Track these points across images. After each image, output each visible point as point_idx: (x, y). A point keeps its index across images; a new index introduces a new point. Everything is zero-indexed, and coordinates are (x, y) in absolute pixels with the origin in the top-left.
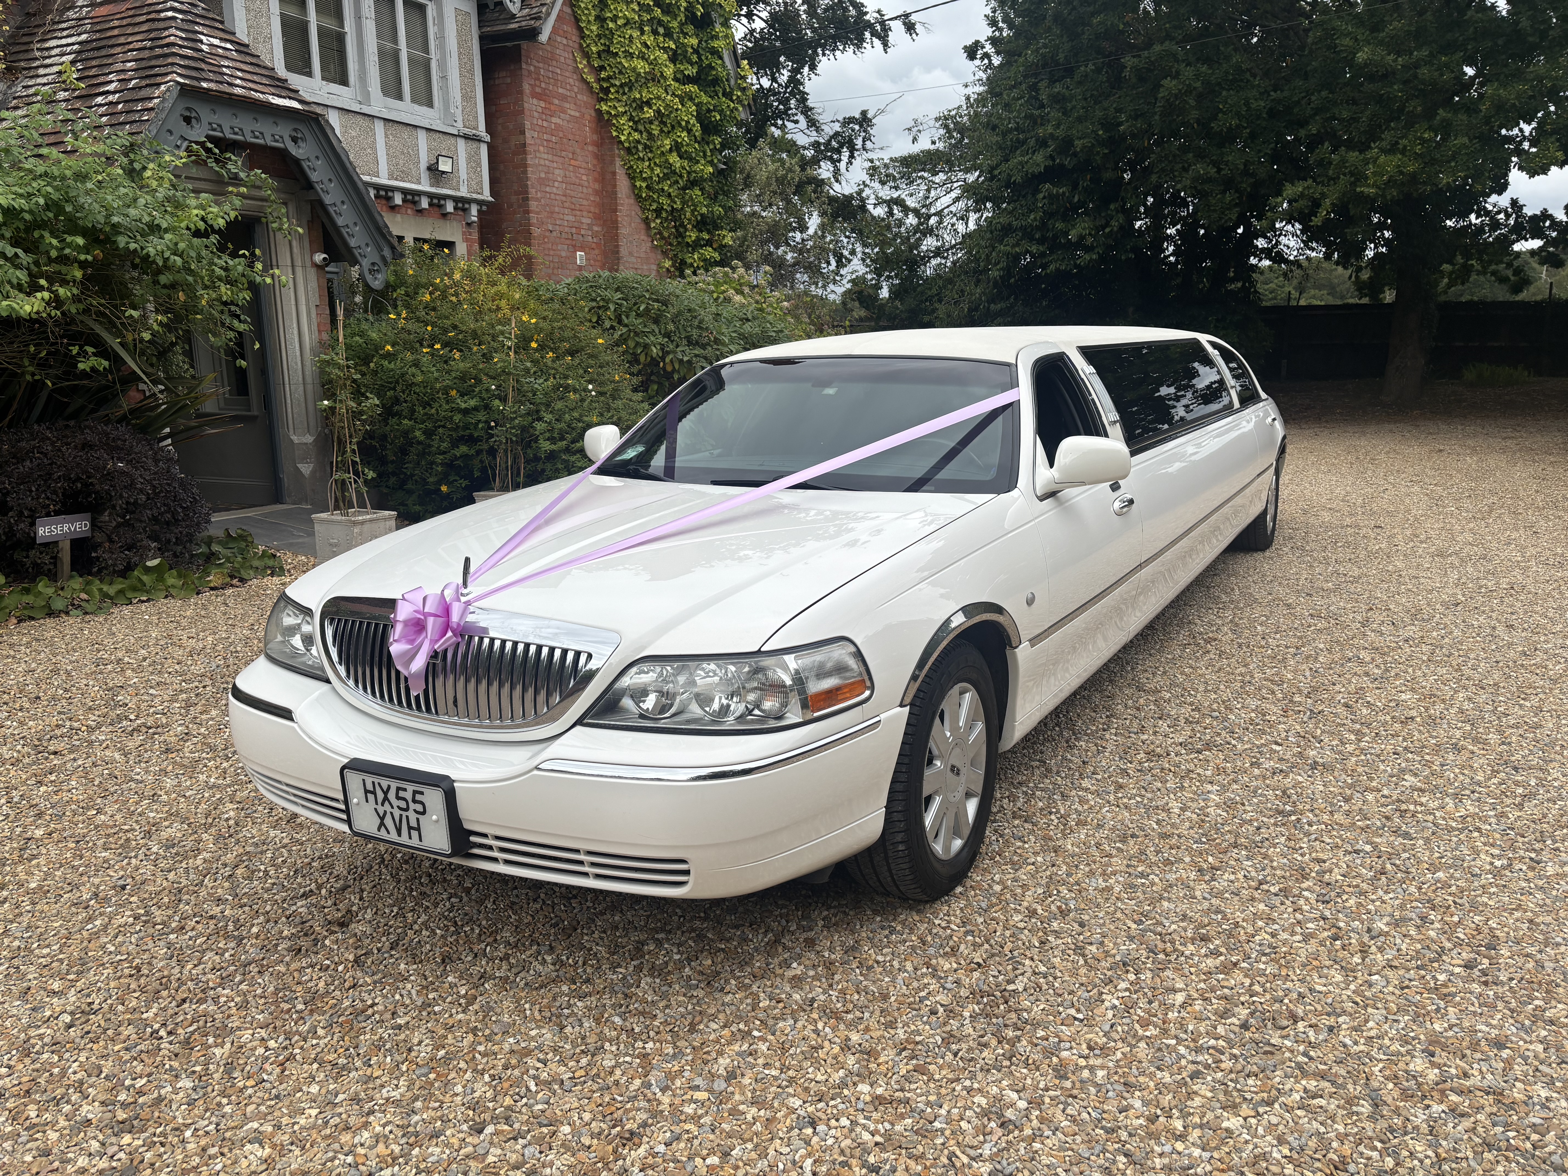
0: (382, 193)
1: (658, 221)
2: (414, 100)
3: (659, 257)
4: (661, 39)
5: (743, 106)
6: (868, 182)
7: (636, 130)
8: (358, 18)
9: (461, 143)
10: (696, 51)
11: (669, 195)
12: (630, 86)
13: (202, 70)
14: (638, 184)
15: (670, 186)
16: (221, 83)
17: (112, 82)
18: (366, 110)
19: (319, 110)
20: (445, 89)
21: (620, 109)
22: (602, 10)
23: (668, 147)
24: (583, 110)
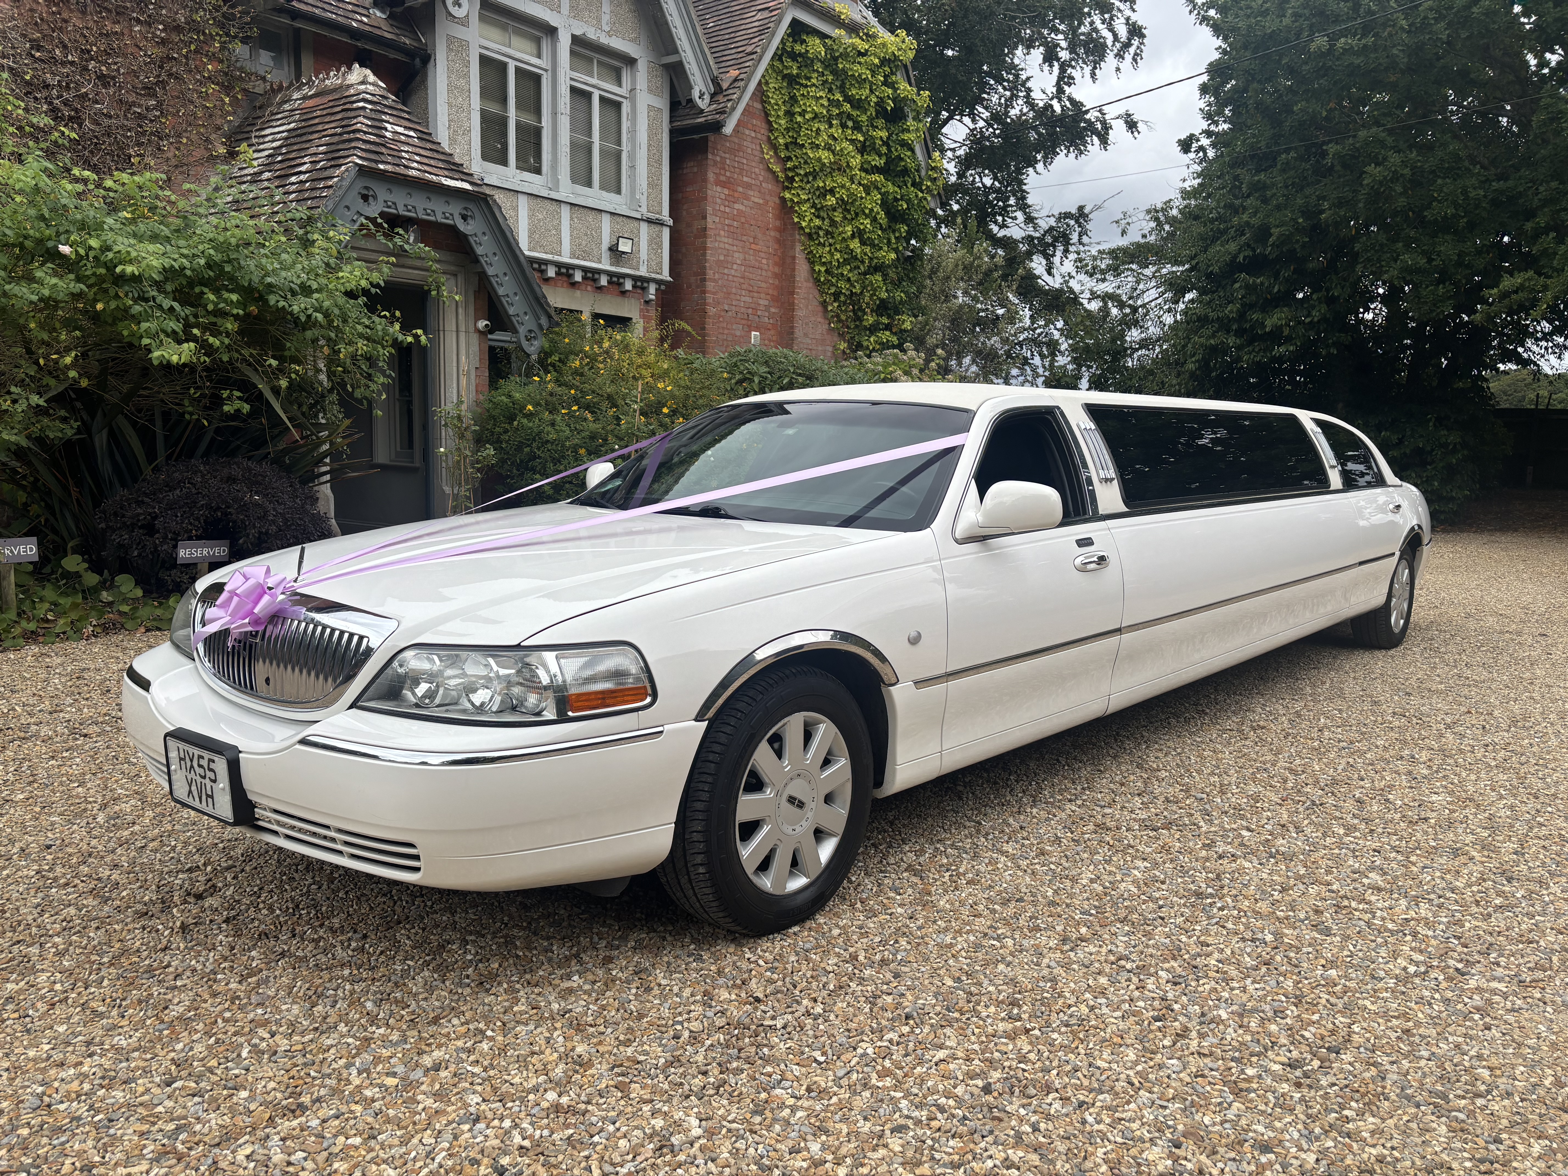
0: (564, 270)
1: (836, 305)
2: (602, 187)
3: (835, 339)
4: (850, 132)
5: (933, 196)
6: (1074, 274)
7: (818, 217)
8: (554, 114)
9: (644, 226)
10: (886, 143)
11: (849, 280)
12: (815, 175)
13: (382, 154)
14: (817, 268)
15: (850, 271)
16: (398, 165)
17: (305, 163)
18: (554, 195)
19: (488, 191)
20: (632, 177)
21: (803, 197)
22: (792, 105)
23: (849, 234)
24: (768, 197)
